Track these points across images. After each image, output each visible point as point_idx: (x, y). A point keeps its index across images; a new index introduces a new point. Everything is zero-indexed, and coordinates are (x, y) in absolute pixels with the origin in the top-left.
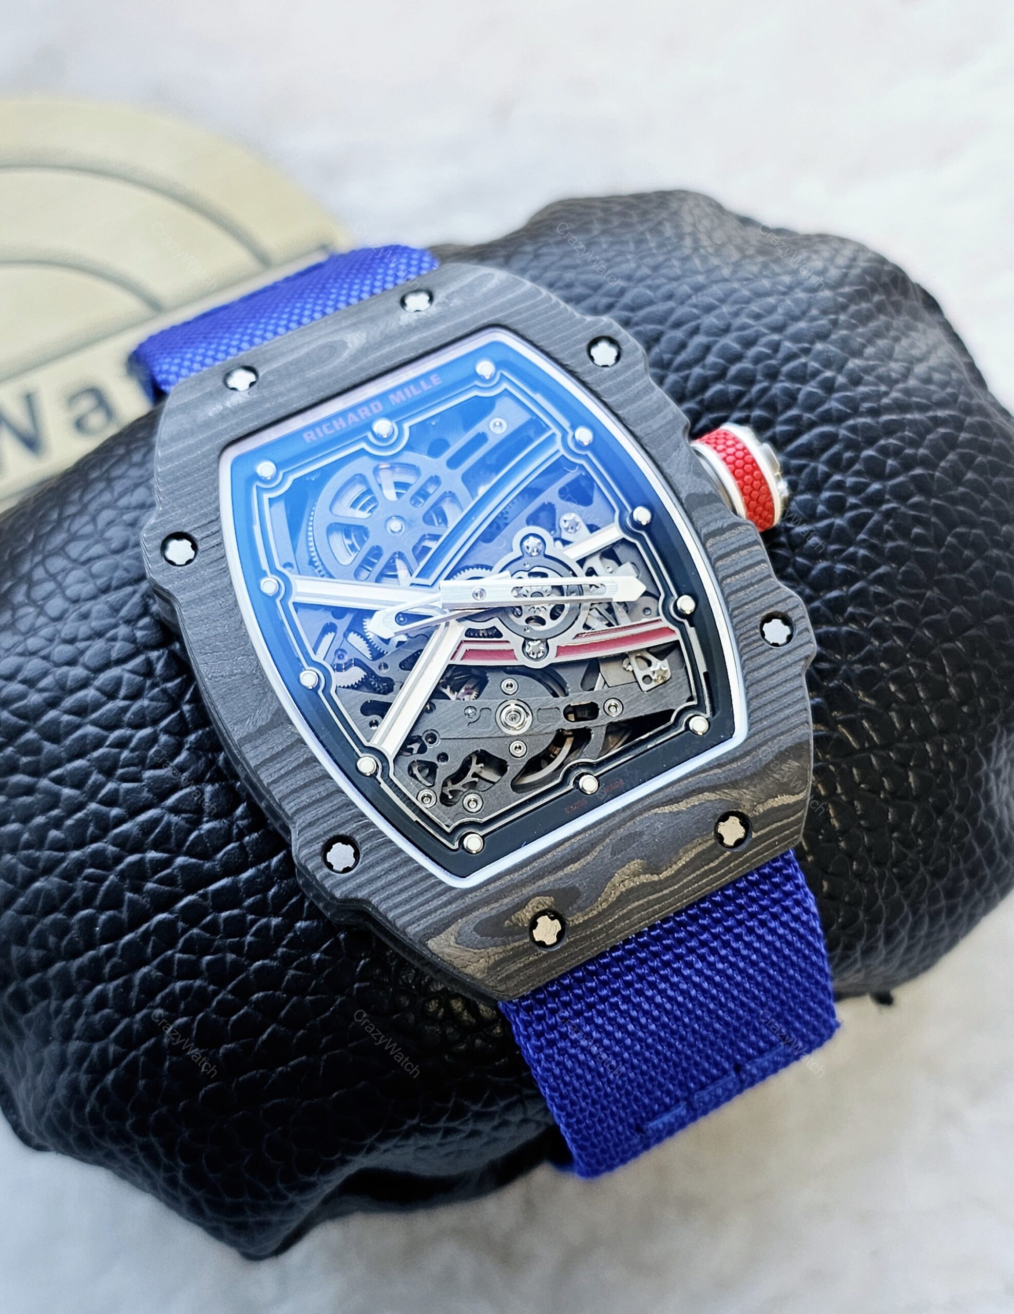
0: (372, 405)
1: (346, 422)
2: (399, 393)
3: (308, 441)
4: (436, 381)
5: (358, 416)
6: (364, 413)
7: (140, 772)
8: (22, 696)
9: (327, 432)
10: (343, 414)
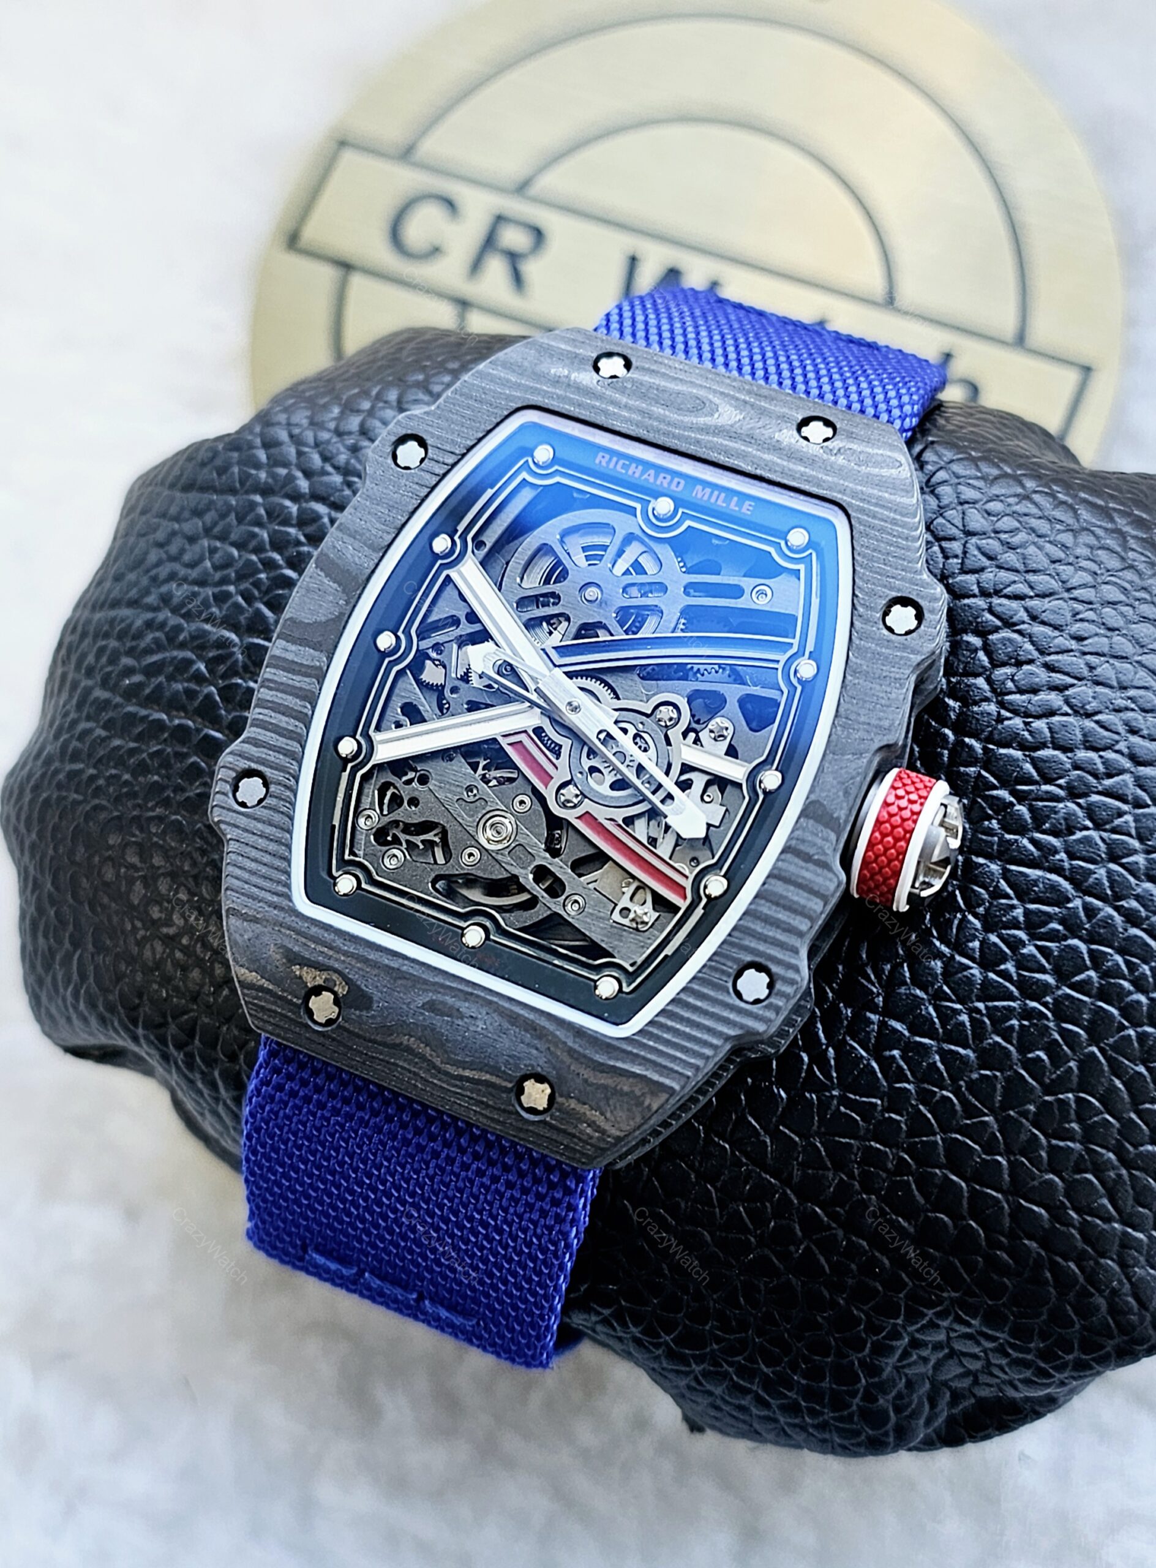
0: (676, 480)
1: (643, 473)
2: (708, 490)
3: (597, 461)
4: (747, 509)
5: (656, 477)
6: (663, 481)
7: (256, 599)
8: (258, 466)
9: (619, 468)
10: (647, 465)
